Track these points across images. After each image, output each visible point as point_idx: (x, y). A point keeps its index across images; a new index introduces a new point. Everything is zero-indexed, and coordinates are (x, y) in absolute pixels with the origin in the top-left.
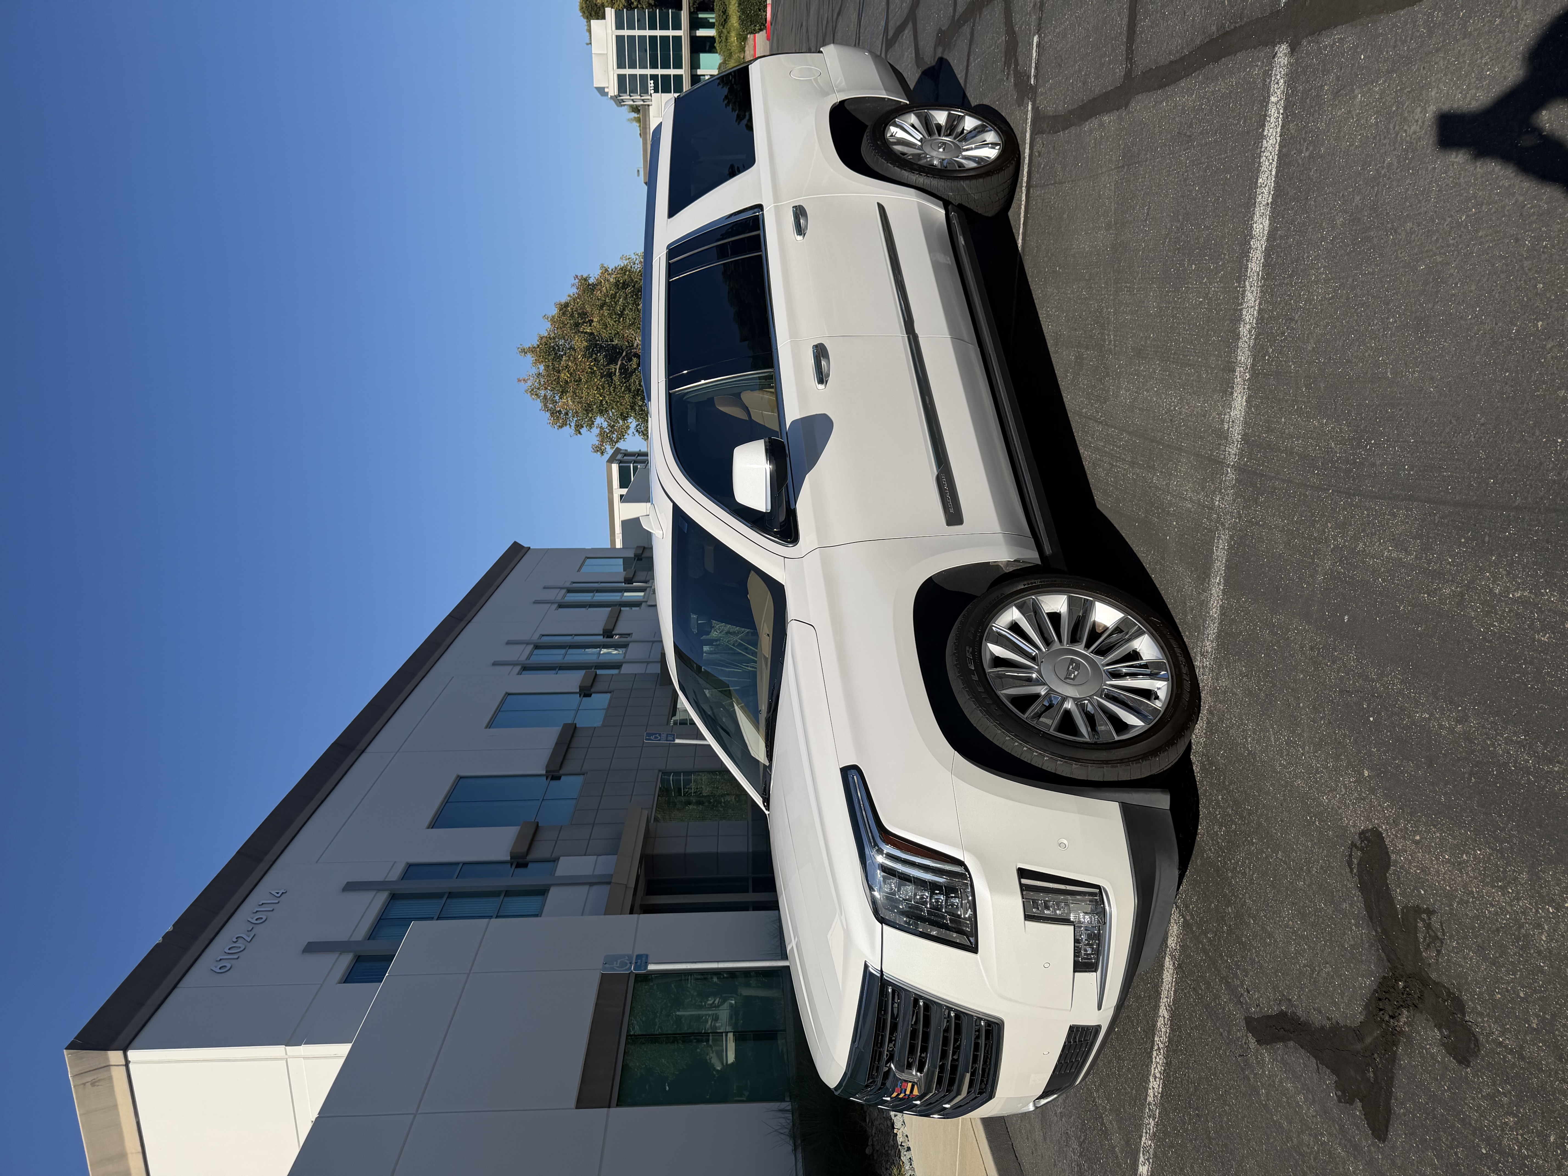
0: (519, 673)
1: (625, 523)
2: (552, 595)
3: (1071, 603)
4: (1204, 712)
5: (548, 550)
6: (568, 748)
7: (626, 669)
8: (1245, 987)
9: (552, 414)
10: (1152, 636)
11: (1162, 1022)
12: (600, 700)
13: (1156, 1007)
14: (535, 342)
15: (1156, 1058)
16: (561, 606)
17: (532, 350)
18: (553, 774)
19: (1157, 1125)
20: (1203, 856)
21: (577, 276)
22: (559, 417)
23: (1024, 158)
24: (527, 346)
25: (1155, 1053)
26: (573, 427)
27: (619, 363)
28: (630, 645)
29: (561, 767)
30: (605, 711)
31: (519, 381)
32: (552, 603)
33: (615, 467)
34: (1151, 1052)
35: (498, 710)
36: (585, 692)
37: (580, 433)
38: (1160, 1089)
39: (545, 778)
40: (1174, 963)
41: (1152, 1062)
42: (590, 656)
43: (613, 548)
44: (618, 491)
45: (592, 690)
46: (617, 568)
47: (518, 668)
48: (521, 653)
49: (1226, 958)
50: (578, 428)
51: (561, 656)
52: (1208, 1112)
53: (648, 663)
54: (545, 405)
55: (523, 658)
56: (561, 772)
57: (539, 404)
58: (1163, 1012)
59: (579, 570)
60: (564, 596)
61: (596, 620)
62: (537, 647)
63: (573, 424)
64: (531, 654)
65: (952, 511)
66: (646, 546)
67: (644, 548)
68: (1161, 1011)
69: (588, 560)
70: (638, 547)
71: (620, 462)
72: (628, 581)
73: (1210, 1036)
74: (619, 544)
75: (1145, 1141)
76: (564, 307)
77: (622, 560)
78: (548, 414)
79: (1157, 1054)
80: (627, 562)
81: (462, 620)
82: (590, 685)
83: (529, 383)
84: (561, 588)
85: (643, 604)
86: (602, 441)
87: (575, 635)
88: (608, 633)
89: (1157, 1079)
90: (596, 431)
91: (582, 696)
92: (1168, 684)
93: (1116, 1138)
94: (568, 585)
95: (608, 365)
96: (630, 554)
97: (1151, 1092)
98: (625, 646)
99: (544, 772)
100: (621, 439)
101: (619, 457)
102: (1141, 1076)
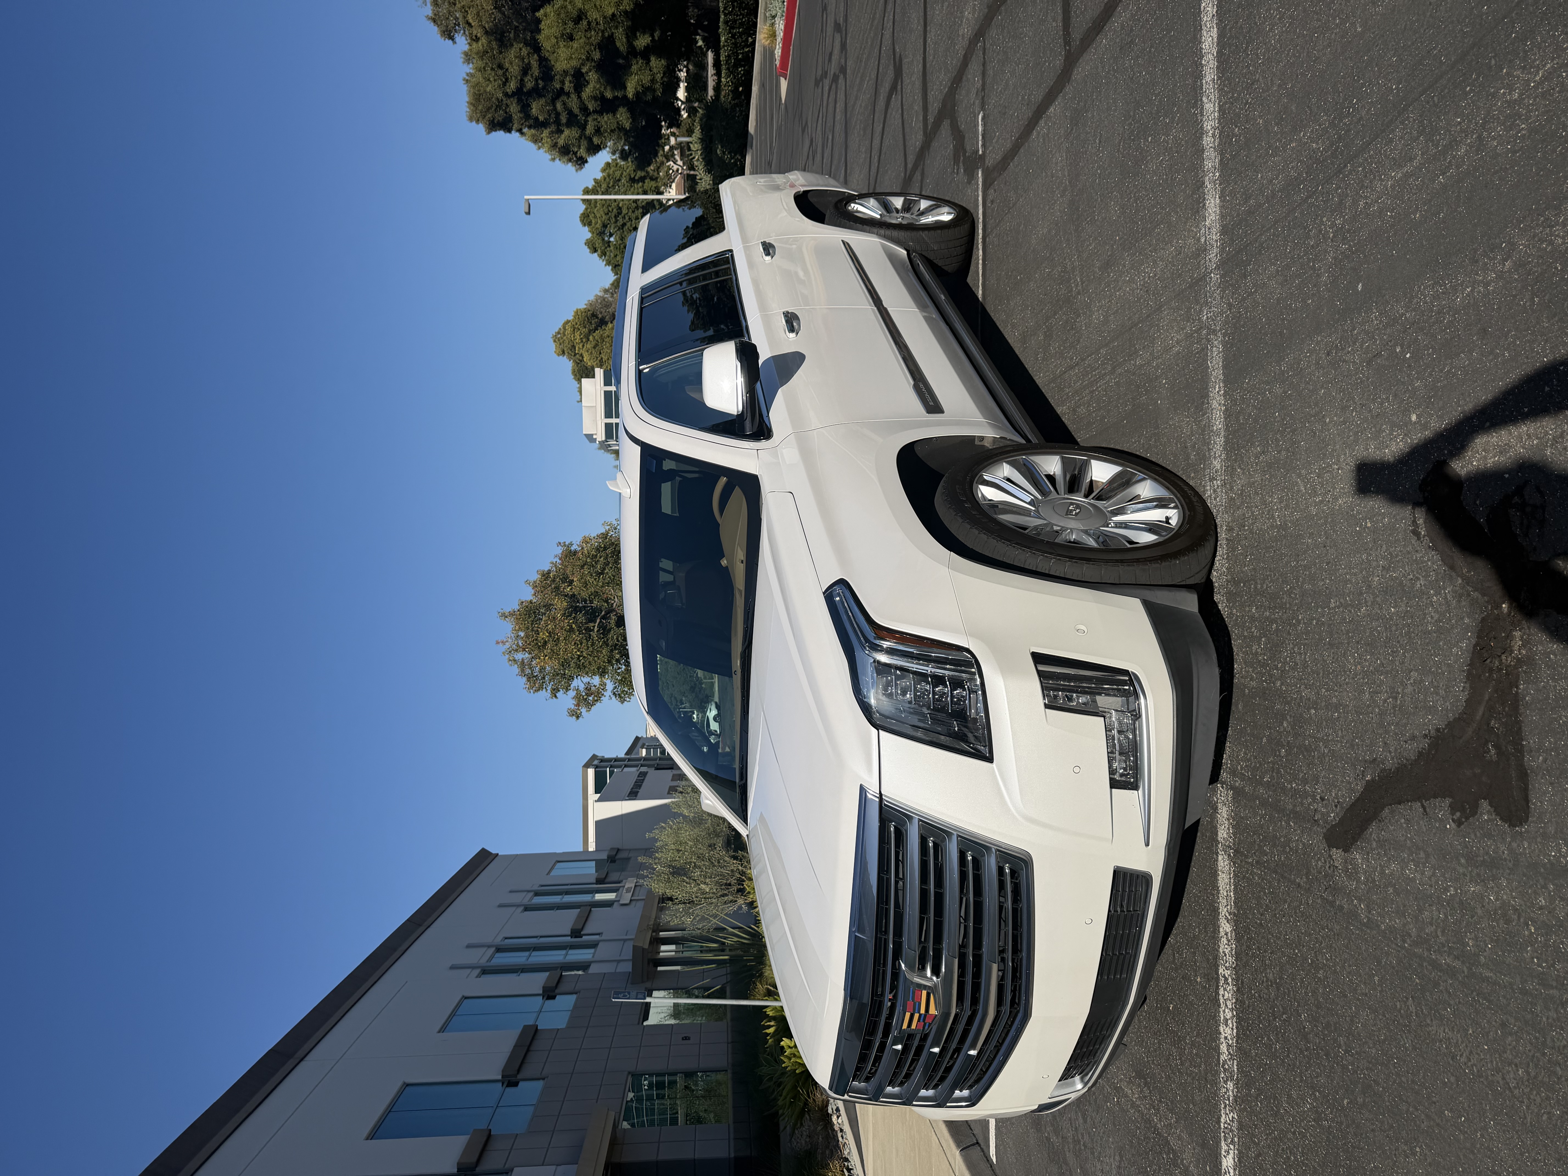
0: (478, 976)
1: (599, 824)
2: (518, 898)
3: (1065, 463)
4: (1222, 535)
5: (516, 856)
6: (528, 1050)
7: (594, 969)
8: (1318, 797)
9: (529, 679)
10: (1155, 480)
11: (1226, 942)
12: (565, 1002)
13: (1216, 928)
14: (516, 607)
15: (1223, 996)
16: (527, 909)
17: (512, 614)
18: (510, 1080)
19: (1236, 1085)
20: (1244, 695)
21: (560, 543)
22: (535, 682)
23: (978, 219)
24: (507, 610)
25: (1221, 992)
26: (549, 691)
27: (598, 621)
28: (601, 944)
29: (519, 1071)
30: (570, 1012)
31: (498, 643)
32: (518, 906)
33: (591, 772)
34: (1217, 994)
35: (453, 1014)
36: (549, 994)
37: (556, 696)
38: (1235, 1031)
39: (501, 1084)
40: (1229, 855)
41: (1219, 1006)
42: (556, 957)
43: (586, 851)
44: (592, 796)
45: (557, 991)
46: (589, 870)
47: (478, 971)
48: (481, 957)
49: (1289, 786)
50: (554, 693)
51: (525, 958)
52: (1298, 1003)
53: (619, 961)
54: (523, 671)
55: (483, 961)
56: (519, 1077)
57: (516, 669)
58: (1225, 927)
59: (548, 873)
60: (531, 899)
61: (566, 921)
62: (499, 950)
63: (549, 688)
64: (492, 957)
65: (931, 403)
66: (620, 847)
67: (618, 850)
68: (1221, 930)
69: (558, 864)
70: (612, 849)
71: (596, 767)
72: (599, 881)
73: (1285, 901)
74: (592, 847)
75: (1227, 1117)
76: (546, 575)
77: (594, 862)
78: (525, 679)
79: (1225, 989)
80: (599, 864)
81: (420, 925)
82: (554, 985)
83: (508, 645)
84: (529, 891)
85: (616, 904)
86: (578, 705)
87: (541, 937)
88: (576, 933)
89: (1229, 1022)
90: (572, 693)
91: (545, 998)
92: (1179, 512)
93: (1189, 1155)
94: (536, 888)
95: (586, 623)
96: (604, 856)
97: (1223, 1048)
98: (594, 945)
99: (500, 1077)
100: (597, 700)
101: (596, 762)
102: (1208, 1038)
